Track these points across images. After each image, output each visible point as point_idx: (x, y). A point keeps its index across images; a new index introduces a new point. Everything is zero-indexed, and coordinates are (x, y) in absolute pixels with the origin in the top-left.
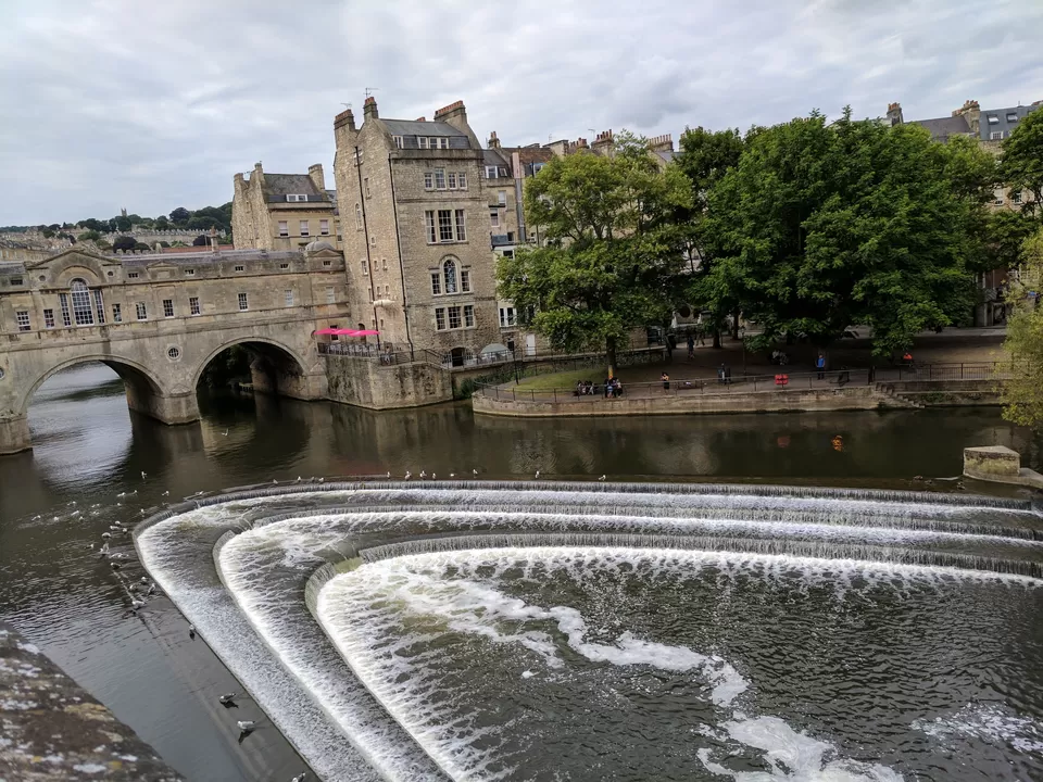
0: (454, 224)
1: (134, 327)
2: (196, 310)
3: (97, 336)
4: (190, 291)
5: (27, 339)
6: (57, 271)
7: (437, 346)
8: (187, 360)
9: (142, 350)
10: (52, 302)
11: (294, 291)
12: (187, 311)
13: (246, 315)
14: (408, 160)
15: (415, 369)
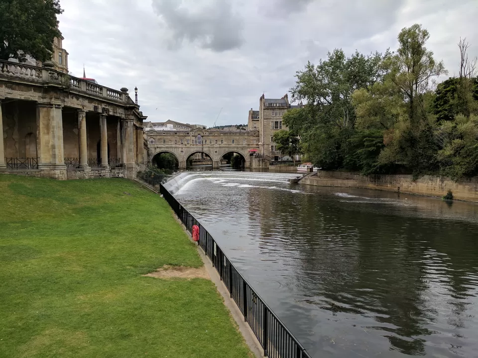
0: (279, 125)
1: (209, 146)
2: (222, 143)
3: (201, 147)
4: (221, 138)
5: (188, 146)
6: (195, 132)
7: (270, 155)
8: (219, 154)
9: (210, 151)
10: (194, 138)
11: (246, 140)
12: (220, 143)
13: (233, 145)
14: (268, 109)
15: (262, 160)
